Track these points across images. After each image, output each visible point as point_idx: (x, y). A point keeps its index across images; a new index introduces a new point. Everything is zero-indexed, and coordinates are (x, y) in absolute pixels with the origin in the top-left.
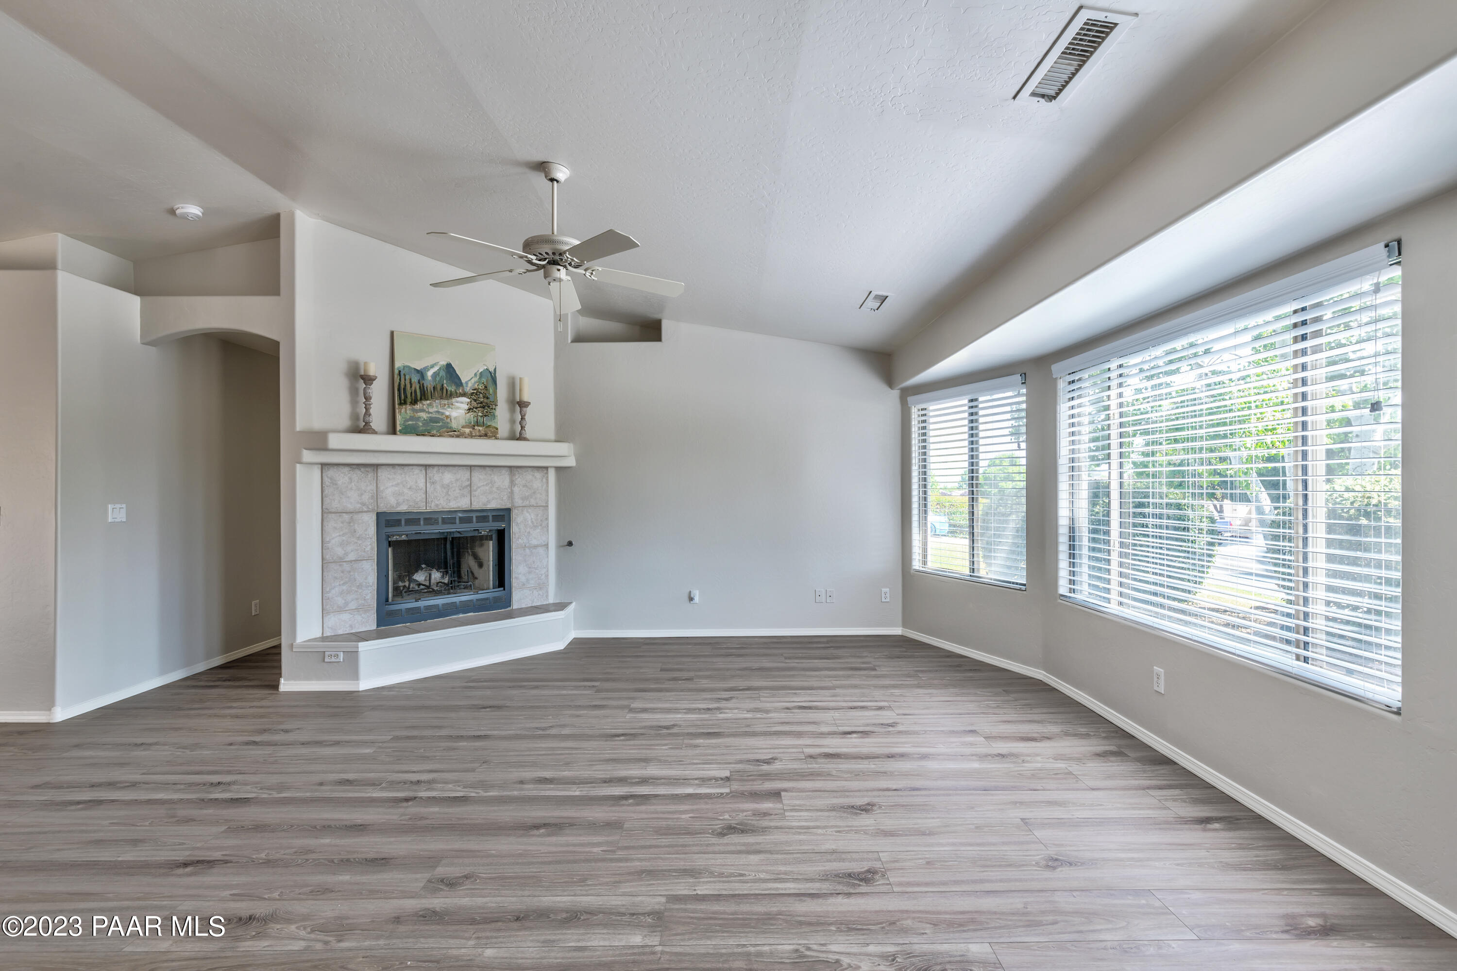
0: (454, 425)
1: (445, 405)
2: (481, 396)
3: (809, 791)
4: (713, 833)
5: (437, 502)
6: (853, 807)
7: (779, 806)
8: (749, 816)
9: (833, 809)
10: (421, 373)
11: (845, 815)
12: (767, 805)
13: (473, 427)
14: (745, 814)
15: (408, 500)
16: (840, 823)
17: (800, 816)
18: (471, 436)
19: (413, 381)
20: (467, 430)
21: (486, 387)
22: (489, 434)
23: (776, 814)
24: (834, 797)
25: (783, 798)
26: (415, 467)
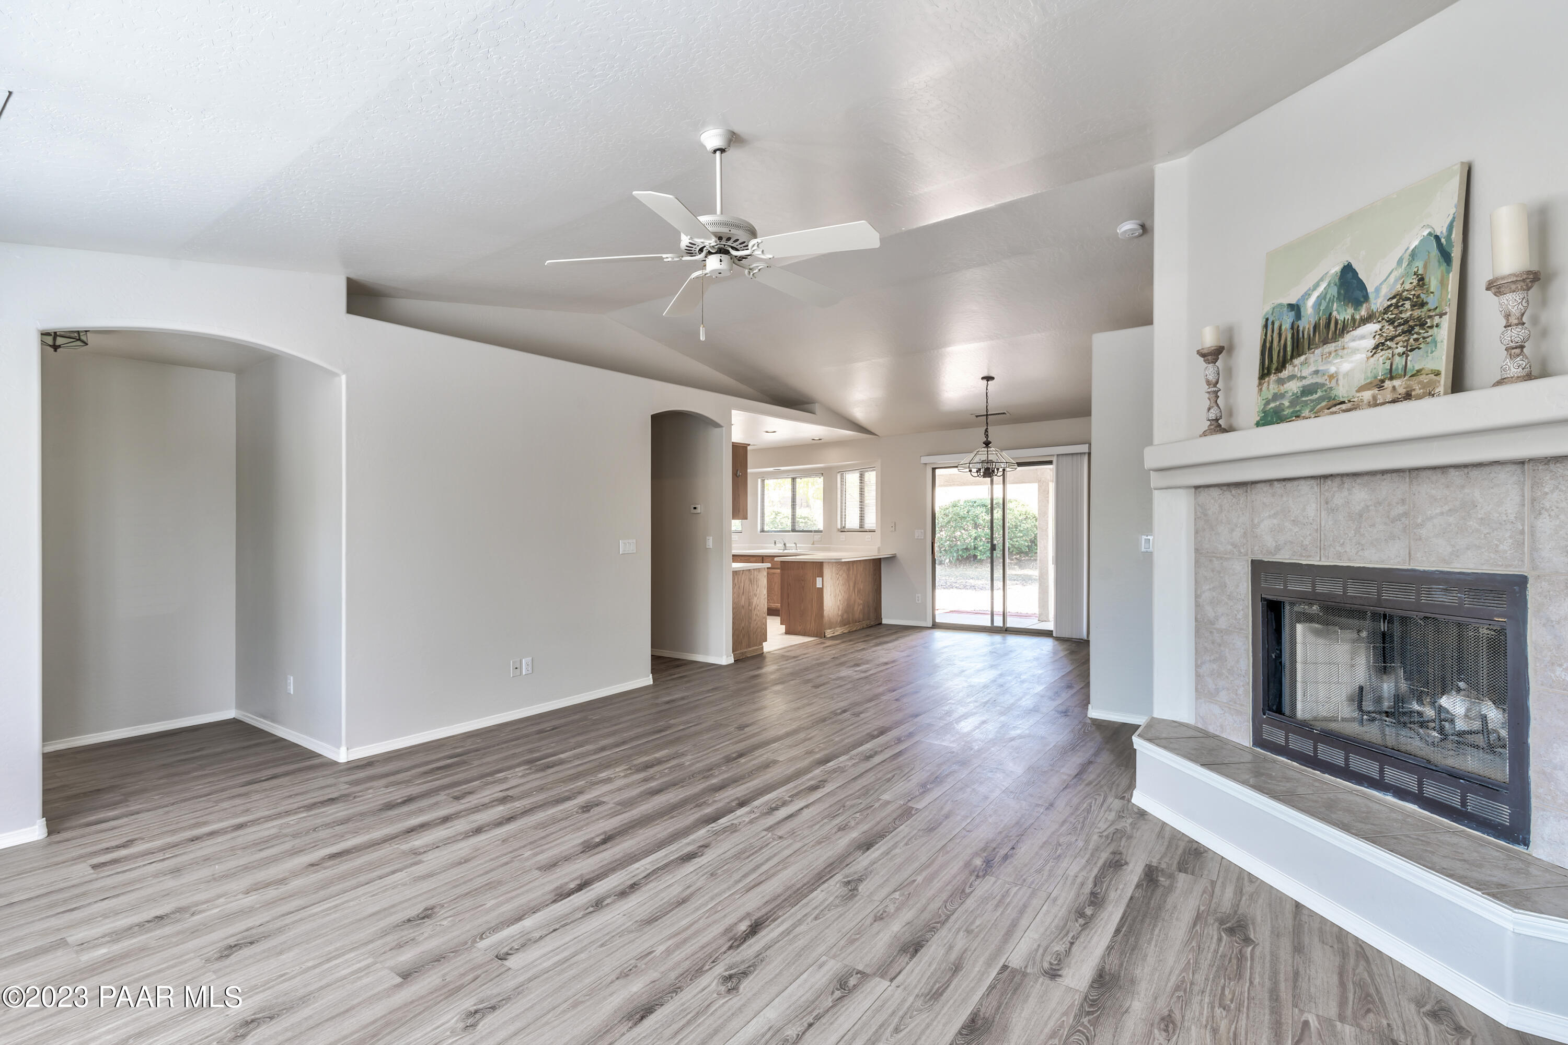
0: (1342, 391)
1: (1330, 353)
2: (1408, 305)
3: (359, 1004)
4: (442, 906)
5: (1339, 548)
6: (271, 1018)
7: (391, 963)
8: (418, 935)
9: (304, 1000)
10: (1295, 308)
11: (280, 1000)
12: (407, 956)
13: (1380, 385)
14: (426, 935)
15: (1291, 543)
16: (285, 986)
17: (349, 966)
18: (1374, 404)
19: (1283, 328)
20: (1367, 395)
21: (1421, 279)
22: (1418, 391)
23: (384, 953)
24: (311, 1017)
25: (395, 975)
26: (1302, 482)
